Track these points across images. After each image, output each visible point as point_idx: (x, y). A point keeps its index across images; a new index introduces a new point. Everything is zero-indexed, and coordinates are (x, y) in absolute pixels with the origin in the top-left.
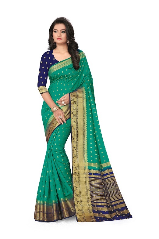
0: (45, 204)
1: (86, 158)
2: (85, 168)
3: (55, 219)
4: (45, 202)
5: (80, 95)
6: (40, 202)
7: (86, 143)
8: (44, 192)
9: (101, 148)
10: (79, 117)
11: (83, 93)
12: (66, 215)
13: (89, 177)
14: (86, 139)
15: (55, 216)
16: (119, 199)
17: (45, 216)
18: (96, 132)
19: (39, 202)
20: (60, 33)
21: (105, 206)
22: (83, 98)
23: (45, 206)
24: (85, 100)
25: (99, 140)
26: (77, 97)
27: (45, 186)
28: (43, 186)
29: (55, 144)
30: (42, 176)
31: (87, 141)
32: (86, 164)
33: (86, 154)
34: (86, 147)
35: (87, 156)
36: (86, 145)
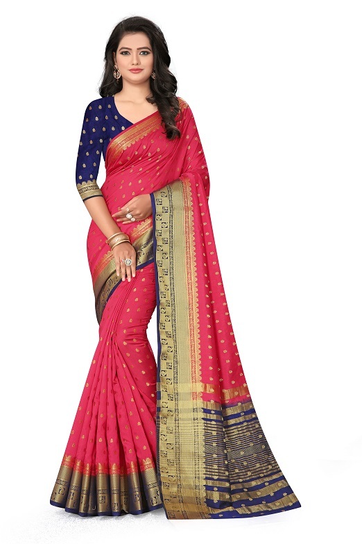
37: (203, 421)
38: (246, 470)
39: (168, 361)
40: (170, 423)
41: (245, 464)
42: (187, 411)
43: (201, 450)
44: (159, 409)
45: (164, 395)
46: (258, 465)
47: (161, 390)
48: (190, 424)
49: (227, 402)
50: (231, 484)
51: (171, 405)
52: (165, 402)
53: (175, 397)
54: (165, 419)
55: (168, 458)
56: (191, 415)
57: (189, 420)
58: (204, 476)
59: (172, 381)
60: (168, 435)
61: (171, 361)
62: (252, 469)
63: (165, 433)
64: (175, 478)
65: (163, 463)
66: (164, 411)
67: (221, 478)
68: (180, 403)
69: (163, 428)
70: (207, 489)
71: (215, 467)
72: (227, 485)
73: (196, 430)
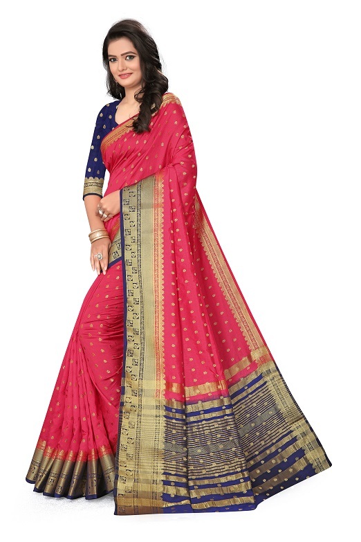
37: (165, 419)
38: (202, 468)
39: (134, 357)
40: (133, 418)
41: (201, 461)
42: (150, 408)
43: (161, 446)
44: (122, 404)
45: (128, 390)
46: (214, 465)
47: (126, 386)
48: (152, 421)
49: (187, 399)
50: (188, 480)
51: (135, 400)
52: (128, 398)
53: (139, 393)
54: (128, 414)
55: (128, 452)
56: (154, 412)
57: (151, 416)
58: (163, 471)
59: (138, 377)
60: (129, 429)
61: (138, 358)
62: (208, 467)
63: (127, 427)
64: (133, 472)
65: (122, 457)
66: (127, 406)
67: (179, 473)
68: (144, 399)
69: (125, 422)
70: (164, 484)
71: (174, 463)
72: (184, 480)
73: (158, 427)
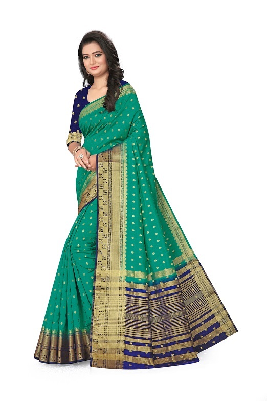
0: (61, 336)
1: (124, 263)
2: (121, 279)
3: (71, 360)
4: (61, 333)
5: (116, 157)
6: (51, 331)
7: (125, 237)
8: (59, 315)
9: (152, 246)
10: (113, 195)
11: (122, 154)
12: (80, 356)
13: (126, 295)
14: (125, 230)
15: (71, 356)
16: (178, 334)
17: (59, 355)
18: (144, 219)
19: (48, 331)
20: (93, 58)
21: (147, 345)
22: (121, 161)
23: (60, 339)
24: (125, 165)
25: (148, 232)
26: (110, 161)
27: (60, 306)
28: (57, 307)
29: (77, 238)
30: (55, 290)
31: (126, 233)
32: (124, 273)
33: (124, 255)
34: (124, 244)
35: (126, 259)
36: (125, 241)
